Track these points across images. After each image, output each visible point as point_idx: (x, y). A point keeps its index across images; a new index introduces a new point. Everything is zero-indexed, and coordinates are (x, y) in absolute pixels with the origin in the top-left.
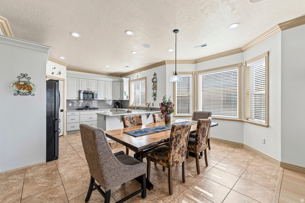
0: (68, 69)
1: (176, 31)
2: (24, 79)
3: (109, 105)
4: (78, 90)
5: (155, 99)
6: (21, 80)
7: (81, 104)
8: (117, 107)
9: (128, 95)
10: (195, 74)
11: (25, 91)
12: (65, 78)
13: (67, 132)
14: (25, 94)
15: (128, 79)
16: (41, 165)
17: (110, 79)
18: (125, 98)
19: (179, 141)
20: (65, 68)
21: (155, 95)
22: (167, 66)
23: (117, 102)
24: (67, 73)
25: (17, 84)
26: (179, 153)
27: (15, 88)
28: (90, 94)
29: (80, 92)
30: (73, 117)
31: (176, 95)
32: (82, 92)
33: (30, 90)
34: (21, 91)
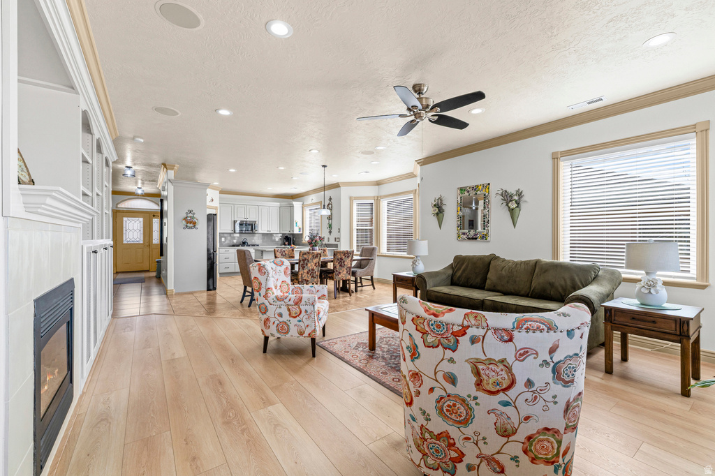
0: (222, 192)
1: (324, 166)
2: (190, 215)
3: (275, 241)
4: (233, 220)
5: (330, 232)
6: (189, 215)
7: (236, 238)
8: (287, 243)
9: (301, 227)
10: (378, 199)
11: (191, 225)
12: (218, 205)
13: (220, 274)
14: (191, 228)
15: (302, 203)
16: (203, 292)
17: (276, 204)
18: (296, 231)
19: (307, 265)
20: (218, 192)
21: (330, 226)
22: (343, 189)
23: (287, 237)
24: (220, 198)
25: (185, 219)
26: (308, 273)
27: (184, 222)
28: (249, 225)
29: (235, 222)
30: (227, 256)
31: (355, 227)
32: (238, 222)
33: (195, 224)
34: (189, 225)
